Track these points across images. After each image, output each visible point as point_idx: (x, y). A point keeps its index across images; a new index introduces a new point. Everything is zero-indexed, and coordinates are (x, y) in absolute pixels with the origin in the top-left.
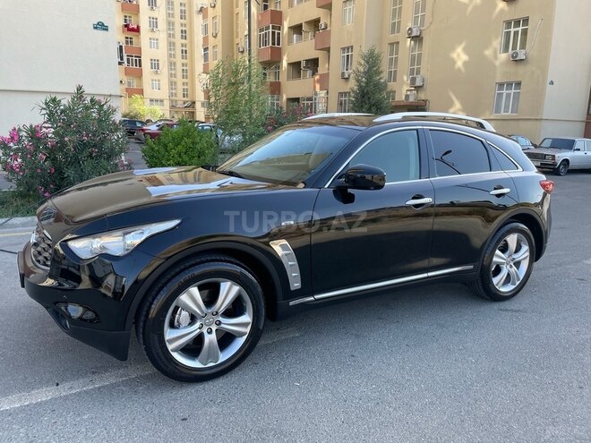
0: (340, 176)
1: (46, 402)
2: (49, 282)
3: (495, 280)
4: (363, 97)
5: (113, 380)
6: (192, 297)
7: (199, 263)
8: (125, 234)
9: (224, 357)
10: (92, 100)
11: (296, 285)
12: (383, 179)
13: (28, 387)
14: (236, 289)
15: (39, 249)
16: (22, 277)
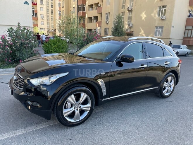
0: (119, 58)
1: (22, 135)
2: (23, 93)
3: (164, 92)
4: (116, 30)
5: (44, 126)
6: (72, 99)
7: (74, 87)
8: (50, 77)
9: (81, 118)
10: (24, 28)
11: (104, 94)
12: (133, 59)
13: (15, 129)
14: (86, 95)
15: (17, 82)
16: (12, 92)
